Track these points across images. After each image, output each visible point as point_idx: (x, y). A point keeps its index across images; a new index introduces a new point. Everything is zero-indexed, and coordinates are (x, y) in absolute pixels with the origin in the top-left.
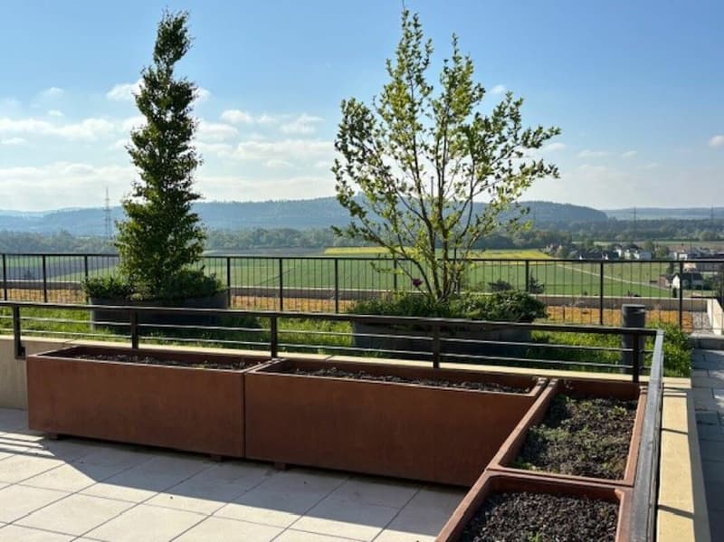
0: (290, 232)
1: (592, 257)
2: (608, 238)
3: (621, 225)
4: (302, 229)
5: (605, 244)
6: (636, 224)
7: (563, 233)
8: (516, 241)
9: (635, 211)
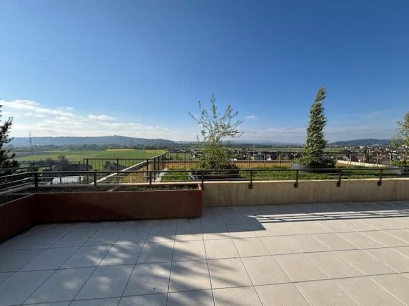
0: (95, 145)
1: (175, 151)
2: (177, 147)
3: (179, 144)
4: (98, 144)
5: (177, 149)
6: (181, 144)
7: (167, 146)
8: (158, 148)
9: (182, 142)
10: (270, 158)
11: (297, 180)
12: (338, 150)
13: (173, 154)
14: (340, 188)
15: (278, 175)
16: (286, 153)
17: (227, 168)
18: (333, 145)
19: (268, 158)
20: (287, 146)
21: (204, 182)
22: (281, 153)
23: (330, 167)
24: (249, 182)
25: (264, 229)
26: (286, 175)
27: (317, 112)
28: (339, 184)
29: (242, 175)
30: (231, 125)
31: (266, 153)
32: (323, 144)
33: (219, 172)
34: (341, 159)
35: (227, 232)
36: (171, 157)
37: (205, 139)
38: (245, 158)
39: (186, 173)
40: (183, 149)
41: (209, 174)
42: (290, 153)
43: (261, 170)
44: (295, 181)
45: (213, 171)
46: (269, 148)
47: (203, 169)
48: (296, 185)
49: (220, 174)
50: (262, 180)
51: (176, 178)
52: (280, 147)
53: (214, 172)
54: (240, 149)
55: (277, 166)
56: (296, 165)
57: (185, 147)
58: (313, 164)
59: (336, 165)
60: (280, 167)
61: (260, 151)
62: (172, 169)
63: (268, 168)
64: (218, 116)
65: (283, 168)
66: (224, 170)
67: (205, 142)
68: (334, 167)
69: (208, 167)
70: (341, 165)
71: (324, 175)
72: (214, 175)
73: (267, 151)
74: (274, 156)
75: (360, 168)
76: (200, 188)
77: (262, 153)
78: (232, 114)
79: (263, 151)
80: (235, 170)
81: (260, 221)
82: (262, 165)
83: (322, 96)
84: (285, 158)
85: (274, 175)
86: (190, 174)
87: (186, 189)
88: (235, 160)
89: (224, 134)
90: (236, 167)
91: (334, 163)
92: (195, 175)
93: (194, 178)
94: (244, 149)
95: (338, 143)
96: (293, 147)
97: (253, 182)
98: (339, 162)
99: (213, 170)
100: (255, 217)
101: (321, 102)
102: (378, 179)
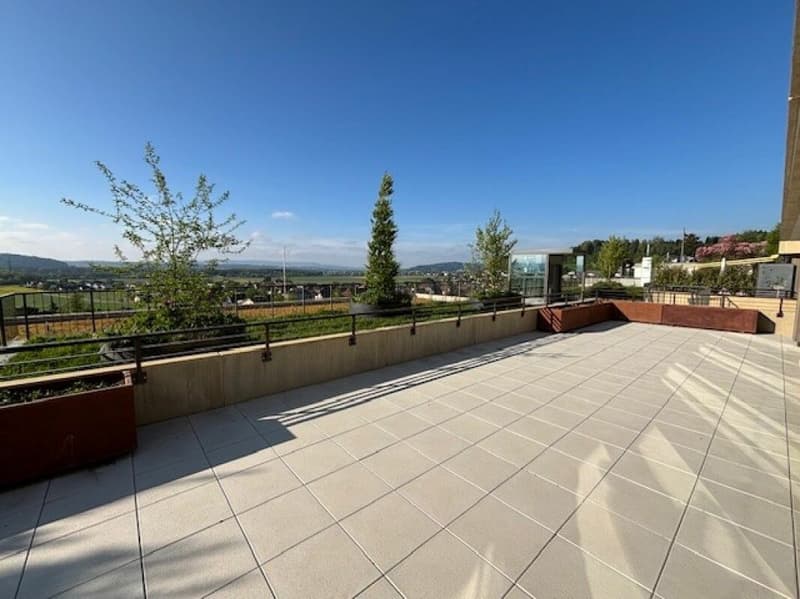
2: (75, 278)
5: (78, 281)
7: (37, 275)
10: (320, 296)
11: (354, 332)
12: (418, 278)
13: (63, 296)
14: (414, 337)
15: (327, 327)
16: (348, 284)
17: (215, 323)
18: (411, 271)
19: (317, 294)
20: (348, 273)
21: (143, 364)
22: (338, 285)
23: (405, 305)
24: (264, 346)
25: (291, 437)
26: (341, 326)
27: (383, 214)
28: (413, 331)
29: (254, 335)
30: (216, 222)
31: (311, 286)
32: (394, 269)
33: (192, 335)
34: (423, 291)
35: (207, 468)
36: (53, 304)
37: (147, 254)
38: (268, 298)
39: (95, 345)
40: (99, 283)
41: (165, 341)
42: (353, 285)
43: (295, 320)
44: (351, 333)
45: (176, 333)
46: (316, 278)
47: (148, 331)
48: (352, 340)
49: (195, 338)
50: (297, 338)
51: (54, 365)
52: (337, 275)
53: (181, 336)
54: (259, 280)
55: (326, 309)
56: (357, 306)
57: (104, 276)
58: (382, 303)
59: (413, 302)
60: (331, 312)
61: (300, 282)
62: (43, 340)
63: (310, 316)
64: (177, 200)
65: (336, 312)
66: (205, 327)
67: (148, 263)
68: (409, 304)
69: (164, 324)
70: (419, 302)
71: (397, 320)
72: (179, 343)
73: (312, 282)
74: (326, 291)
75: (442, 304)
76: (128, 382)
77: (305, 287)
78: (213, 198)
79: (307, 282)
80: (234, 324)
81: (285, 424)
82: (300, 310)
83: (388, 187)
84: (343, 294)
85: (320, 328)
86: (104, 348)
87: (78, 392)
88: (249, 302)
89: (201, 243)
90: (237, 320)
91: (409, 298)
92: (119, 350)
93: (117, 357)
94: (268, 279)
95: (419, 267)
96: (357, 275)
97: (271, 345)
98: (419, 296)
99: (177, 330)
100: (276, 417)
101: (386, 198)
102: (456, 318)
